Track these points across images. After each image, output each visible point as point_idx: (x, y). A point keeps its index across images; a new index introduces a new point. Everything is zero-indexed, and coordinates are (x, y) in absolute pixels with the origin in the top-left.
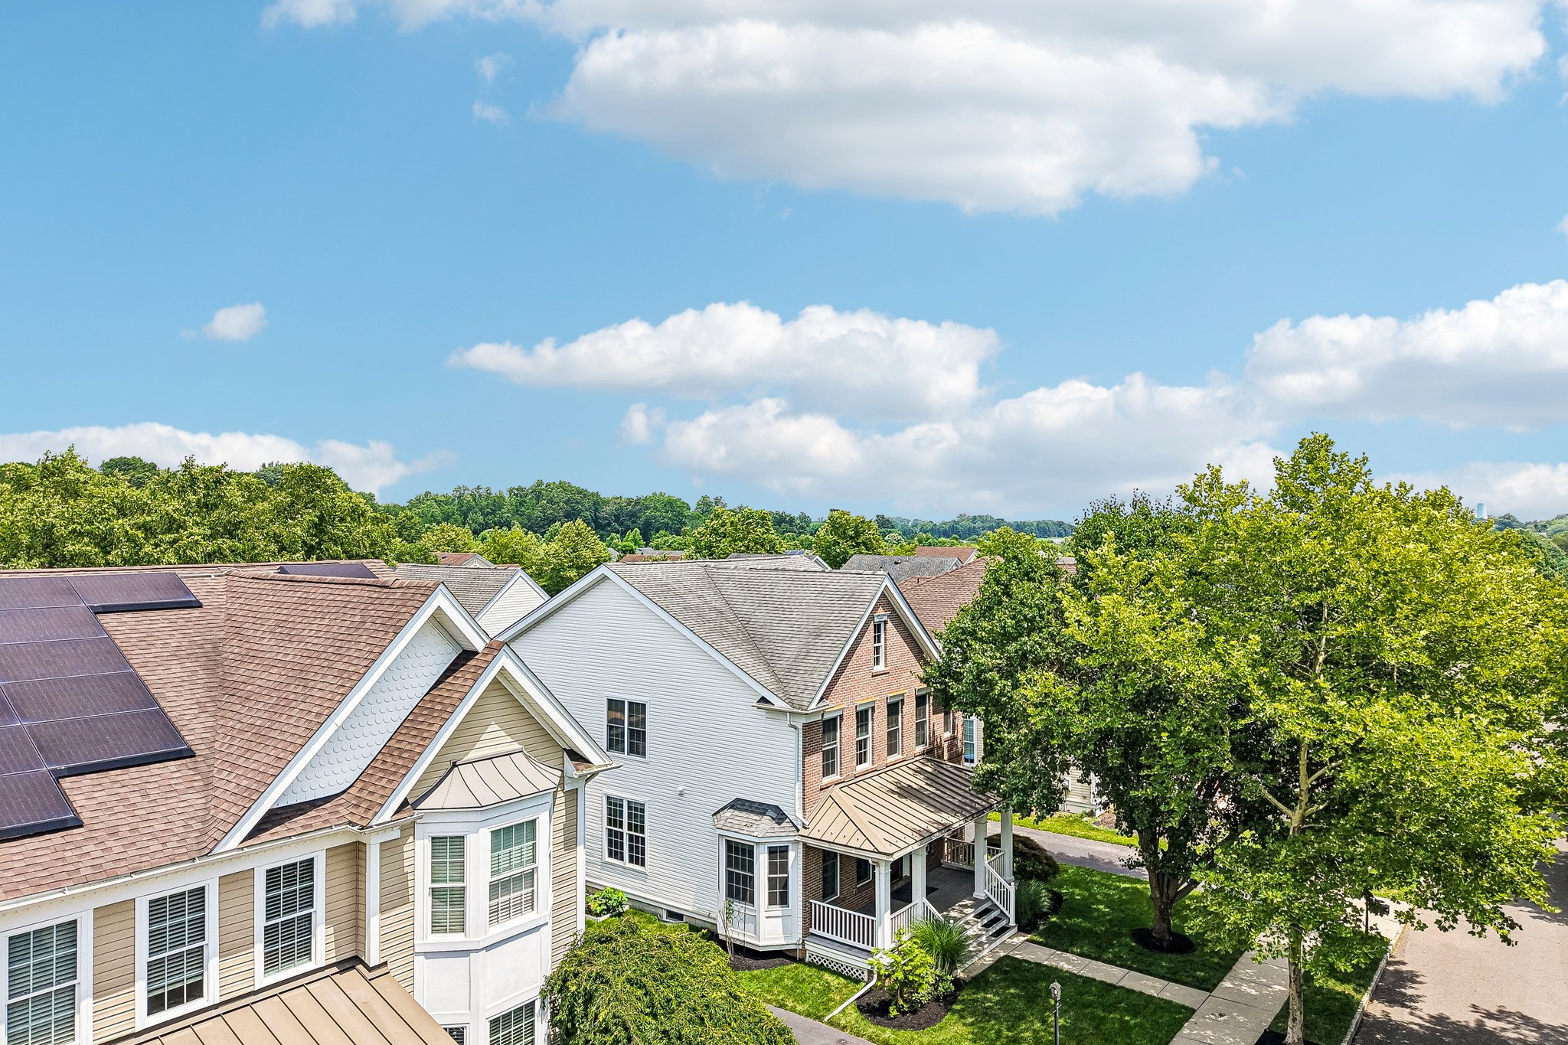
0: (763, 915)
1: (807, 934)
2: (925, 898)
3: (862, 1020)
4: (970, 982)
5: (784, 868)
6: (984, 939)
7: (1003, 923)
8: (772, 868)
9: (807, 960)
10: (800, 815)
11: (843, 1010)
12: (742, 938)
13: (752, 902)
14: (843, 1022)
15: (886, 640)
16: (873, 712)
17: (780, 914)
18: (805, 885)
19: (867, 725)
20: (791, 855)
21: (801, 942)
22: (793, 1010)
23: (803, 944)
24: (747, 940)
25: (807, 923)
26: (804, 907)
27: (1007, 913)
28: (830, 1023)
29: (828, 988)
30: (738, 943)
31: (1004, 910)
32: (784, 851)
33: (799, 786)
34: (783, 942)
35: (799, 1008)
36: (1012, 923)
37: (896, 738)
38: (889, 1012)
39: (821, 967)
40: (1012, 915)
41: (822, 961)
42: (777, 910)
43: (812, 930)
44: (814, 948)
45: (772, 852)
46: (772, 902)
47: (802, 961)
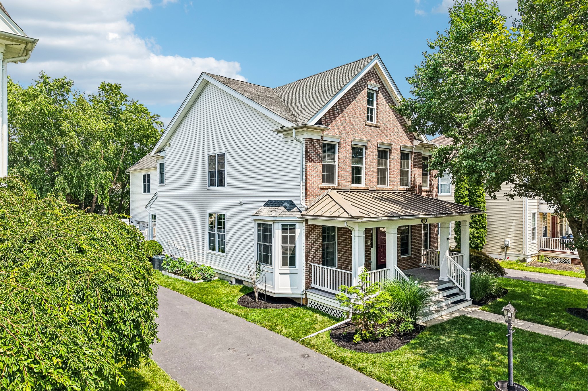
0: (277, 271)
1: (308, 287)
2: (396, 266)
3: (330, 342)
4: (430, 327)
5: (293, 239)
6: (443, 304)
7: (461, 297)
8: (284, 239)
9: (308, 306)
10: (303, 203)
11: (317, 335)
12: (264, 288)
13: (271, 264)
14: (313, 342)
15: (377, 105)
16: (366, 150)
17: (288, 271)
18: (307, 252)
19: (361, 158)
20: (298, 231)
21: (304, 292)
22: (280, 332)
23: (305, 294)
24: (267, 289)
25: (309, 280)
26: (307, 268)
27: (464, 291)
28: (303, 343)
29: (315, 322)
30: (262, 292)
31: (462, 289)
32: (293, 228)
33: (302, 184)
34: (290, 292)
35: (285, 331)
36: (468, 297)
37: (385, 175)
38: (353, 339)
39: (317, 311)
40: (468, 292)
41: (318, 306)
42: (287, 269)
43: (312, 285)
44: (313, 297)
45: (284, 228)
46: (284, 264)
47: (304, 306)
